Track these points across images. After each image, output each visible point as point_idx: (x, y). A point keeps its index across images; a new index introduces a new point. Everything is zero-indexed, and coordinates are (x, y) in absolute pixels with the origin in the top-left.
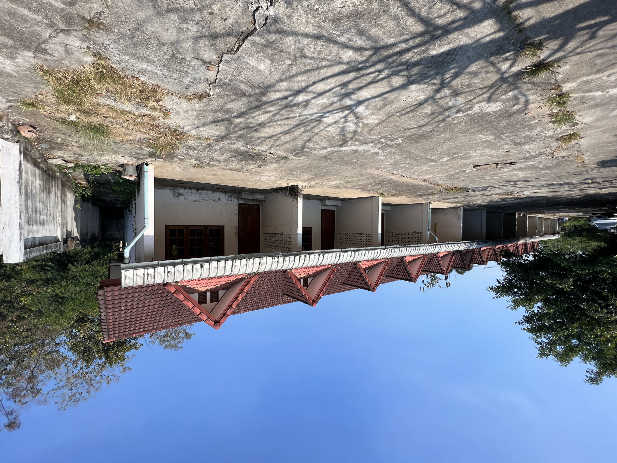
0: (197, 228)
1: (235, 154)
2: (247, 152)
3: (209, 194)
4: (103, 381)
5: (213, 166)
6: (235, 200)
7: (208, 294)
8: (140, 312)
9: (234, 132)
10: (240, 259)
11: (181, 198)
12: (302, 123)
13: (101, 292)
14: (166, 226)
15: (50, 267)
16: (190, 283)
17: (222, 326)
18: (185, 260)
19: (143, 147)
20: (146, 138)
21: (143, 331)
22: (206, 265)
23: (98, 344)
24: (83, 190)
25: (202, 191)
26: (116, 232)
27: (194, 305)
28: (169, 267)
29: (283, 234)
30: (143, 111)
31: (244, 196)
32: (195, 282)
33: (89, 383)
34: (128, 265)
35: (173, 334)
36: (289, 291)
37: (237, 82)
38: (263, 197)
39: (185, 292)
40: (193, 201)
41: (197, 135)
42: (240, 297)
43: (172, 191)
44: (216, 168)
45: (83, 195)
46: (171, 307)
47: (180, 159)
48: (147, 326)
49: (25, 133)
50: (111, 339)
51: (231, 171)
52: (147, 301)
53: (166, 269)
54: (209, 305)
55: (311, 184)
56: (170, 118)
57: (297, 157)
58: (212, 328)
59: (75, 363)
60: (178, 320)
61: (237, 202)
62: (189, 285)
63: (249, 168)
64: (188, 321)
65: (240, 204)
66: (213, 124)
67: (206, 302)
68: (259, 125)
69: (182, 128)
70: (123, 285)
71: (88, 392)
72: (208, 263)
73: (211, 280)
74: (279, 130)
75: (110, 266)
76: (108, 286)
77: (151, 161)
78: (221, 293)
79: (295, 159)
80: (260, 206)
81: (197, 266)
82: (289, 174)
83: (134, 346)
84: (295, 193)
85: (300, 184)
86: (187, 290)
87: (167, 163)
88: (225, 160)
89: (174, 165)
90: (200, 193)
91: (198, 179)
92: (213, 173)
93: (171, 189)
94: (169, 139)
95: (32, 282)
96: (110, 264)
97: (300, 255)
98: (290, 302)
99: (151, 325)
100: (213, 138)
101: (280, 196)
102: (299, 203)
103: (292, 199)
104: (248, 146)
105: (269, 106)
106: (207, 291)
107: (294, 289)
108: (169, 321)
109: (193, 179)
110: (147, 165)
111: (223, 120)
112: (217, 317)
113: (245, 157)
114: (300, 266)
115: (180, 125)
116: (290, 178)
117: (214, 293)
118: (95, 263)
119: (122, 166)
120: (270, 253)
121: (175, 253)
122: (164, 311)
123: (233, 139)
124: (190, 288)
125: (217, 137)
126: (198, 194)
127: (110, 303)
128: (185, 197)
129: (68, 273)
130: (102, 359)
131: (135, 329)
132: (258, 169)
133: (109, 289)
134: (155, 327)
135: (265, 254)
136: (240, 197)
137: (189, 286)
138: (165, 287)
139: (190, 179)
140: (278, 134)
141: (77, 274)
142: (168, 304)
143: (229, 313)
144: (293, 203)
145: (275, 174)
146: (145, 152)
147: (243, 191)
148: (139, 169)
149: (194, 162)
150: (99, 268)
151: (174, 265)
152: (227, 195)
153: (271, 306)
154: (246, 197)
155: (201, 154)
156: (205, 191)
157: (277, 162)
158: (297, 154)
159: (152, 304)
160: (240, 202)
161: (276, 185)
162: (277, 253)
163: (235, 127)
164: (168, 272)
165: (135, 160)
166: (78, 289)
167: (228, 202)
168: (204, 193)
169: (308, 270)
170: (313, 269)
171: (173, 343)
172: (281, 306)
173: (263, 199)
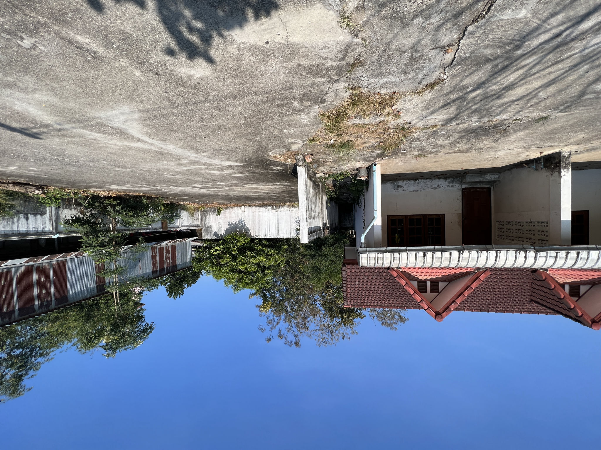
0: (415, 217)
1: (464, 134)
2: (481, 127)
3: (428, 183)
4: (340, 335)
5: (436, 152)
6: (457, 185)
7: (428, 284)
8: (369, 289)
9: (467, 109)
10: (470, 250)
11: (400, 189)
12: (585, 60)
13: (344, 268)
14: (388, 216)
15: (313, 247)
16: (410, 270)
17: (444, 319)
18: (409, 248)
19: (374, 150)
20: (378, 142)
21: (370, 305)
22: (430, 254)
23: (337, 307)
24: (331, 193)
25: (420, 181)
26: (348, 223)
27: (415, 292)
28: (395, 253)
29: (531, 222)
30: (379, 119)
31: (469, 179)
32: (415, 270)
33: (332, 333)
34: (363, 249)
35: (389, 314)
36: (541, 297)
37: (481, 50)
38: (497, 176)
39: (405, 278)
40: (411, 191)
41: (423, 125)
42: (466, 293)
43: (392, 185)
44: (439, 155)
45: (331, 196)
46: (393, 289)
47: (403, 154)
48: (373, 302)
49: (308, 160)
50: (349, 306)
51: (456, 154)
52: (374, 281)
53: (392, 255)
54: (429, 294)
55: (590, 145)
56: (400, 118)
57: (565, 112)
58: (433, 319)
59: (324, 316)
60: (398, 303)
61: (460, 187)
62: (409, 271)
63: (481, 145)
64: (407, 306)
65: (463, 189)
66: (442, 109)
67: (426, 292)
68: (504, 89)
69: (410, 123)
70: (361, 266)
71: (332, 340)
72: (432, 253)
73: (431, 270)
74: (537, 84)
75: (345, 249)
76: (348, 264)
77: (378, 161)
78: (442, 285)
79: (561, 117)
80: (492, 188)
81: (421, 254)
82: (547, 139)
83: (359, 315)
84: (556, 163)
85: (565, 151)
86: (409, 277)
87: (392, 159)
88: (451, 143)
89: (397, 160)
90: (418, 183)
91: (418, 169)
92: (434, 160)
93: (391, 183)
94: (396, 137)
95: (304, 256)
96: (345, 248)
97: (568, 251)
98: (542, 313)
99: (376, 302)
100: (440, 123)
101: (524, 172)
102: (563, 179)
103: (549, 174)
104: (483, 120)
105: (524, 60)
106: (426, 280)
107: (552, 297)
108: (390, 302)
109: (413, 170)
110: (375, 165)
111: (454, 101)
112: (439, 309)
113: (477, 133)
114: (567, 265)
115: (408, 121)
116: (546, 145)
117: (435, 284)
118: (336, 246)
119: (357, 169)
120: (513, 246)
121: (397, 241)
122: (387, 292)
123: (464, 117)
124: (410, 275)
125: (444, 121)
126: (417, 184)
127: (349, 277)
128: (404, 189)
129: (322, 252)
130: (339, 319)
131: (364, 302)
132: (494, 144)
133: (349, 267)
134: (379, 304)
135: (505, 246)
136: (464, 181)
137: (410, 273)
138: (389, 271)
139: (409, 171)
140: (534, 91)
141: (327, 253)
142: (390, 287)
143: (452, 306)
144: (552, 178)
145: (520, 144)
146: (375, 155)
147: (468, 174)
148: (369, 170)
149: (416, 153)
150: (339, 250)
151: (399, 251)
152: (448, 181)
153: (508, 311)
154: (473, 180)
155: (424, 144)
156: (423, 180)
157: (526, 128)
158: (568, 107)
159: (377, 284)
160: (464, 186)
161: (519, 158)
162: (525, 246)
163: (468, 103)
164: (394, 258)
165: (366, 163)
166: (327, 264)
167: (448, 188)
168: (422, 182)
169: (580, 273)
170: (593, 273)
171: (389, 322)
172: (525, 315)
173: (497, 179)
